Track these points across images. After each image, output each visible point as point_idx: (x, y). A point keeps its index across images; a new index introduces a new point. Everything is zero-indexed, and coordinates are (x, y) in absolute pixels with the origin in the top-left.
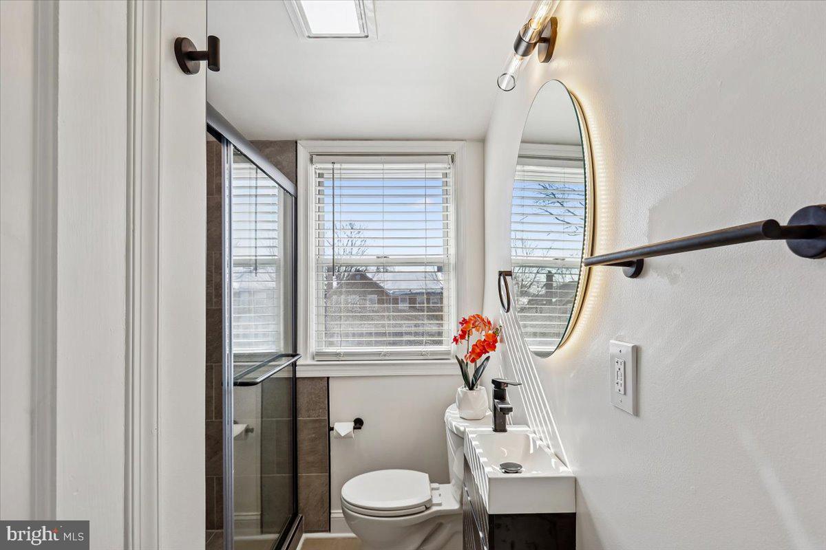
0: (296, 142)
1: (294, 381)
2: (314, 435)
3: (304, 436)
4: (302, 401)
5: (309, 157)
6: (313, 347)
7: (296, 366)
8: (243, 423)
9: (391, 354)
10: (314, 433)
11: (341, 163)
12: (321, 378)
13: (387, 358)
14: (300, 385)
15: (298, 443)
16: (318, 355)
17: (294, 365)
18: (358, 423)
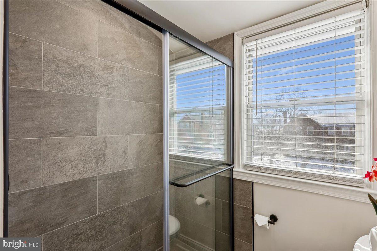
0: (234, 34)
1: (232, 181)
2: (243, 217)
3: (238, 215)
4: (237, 193)
5: (241, 40)
6: (244, 161)
7: (233, 171)
8: (206, 198)
9: (301, 173)
10: (243, 215)
11: (262, 38)
12: (248, 182)
13: (297, 176)
14: (236, 183)
15: (235, 218)
16: (246, 166)
17: (232, 170)
18: (273, 219)
